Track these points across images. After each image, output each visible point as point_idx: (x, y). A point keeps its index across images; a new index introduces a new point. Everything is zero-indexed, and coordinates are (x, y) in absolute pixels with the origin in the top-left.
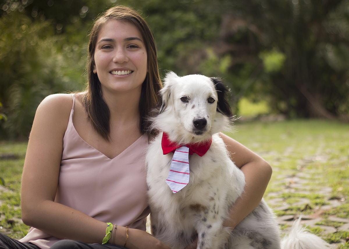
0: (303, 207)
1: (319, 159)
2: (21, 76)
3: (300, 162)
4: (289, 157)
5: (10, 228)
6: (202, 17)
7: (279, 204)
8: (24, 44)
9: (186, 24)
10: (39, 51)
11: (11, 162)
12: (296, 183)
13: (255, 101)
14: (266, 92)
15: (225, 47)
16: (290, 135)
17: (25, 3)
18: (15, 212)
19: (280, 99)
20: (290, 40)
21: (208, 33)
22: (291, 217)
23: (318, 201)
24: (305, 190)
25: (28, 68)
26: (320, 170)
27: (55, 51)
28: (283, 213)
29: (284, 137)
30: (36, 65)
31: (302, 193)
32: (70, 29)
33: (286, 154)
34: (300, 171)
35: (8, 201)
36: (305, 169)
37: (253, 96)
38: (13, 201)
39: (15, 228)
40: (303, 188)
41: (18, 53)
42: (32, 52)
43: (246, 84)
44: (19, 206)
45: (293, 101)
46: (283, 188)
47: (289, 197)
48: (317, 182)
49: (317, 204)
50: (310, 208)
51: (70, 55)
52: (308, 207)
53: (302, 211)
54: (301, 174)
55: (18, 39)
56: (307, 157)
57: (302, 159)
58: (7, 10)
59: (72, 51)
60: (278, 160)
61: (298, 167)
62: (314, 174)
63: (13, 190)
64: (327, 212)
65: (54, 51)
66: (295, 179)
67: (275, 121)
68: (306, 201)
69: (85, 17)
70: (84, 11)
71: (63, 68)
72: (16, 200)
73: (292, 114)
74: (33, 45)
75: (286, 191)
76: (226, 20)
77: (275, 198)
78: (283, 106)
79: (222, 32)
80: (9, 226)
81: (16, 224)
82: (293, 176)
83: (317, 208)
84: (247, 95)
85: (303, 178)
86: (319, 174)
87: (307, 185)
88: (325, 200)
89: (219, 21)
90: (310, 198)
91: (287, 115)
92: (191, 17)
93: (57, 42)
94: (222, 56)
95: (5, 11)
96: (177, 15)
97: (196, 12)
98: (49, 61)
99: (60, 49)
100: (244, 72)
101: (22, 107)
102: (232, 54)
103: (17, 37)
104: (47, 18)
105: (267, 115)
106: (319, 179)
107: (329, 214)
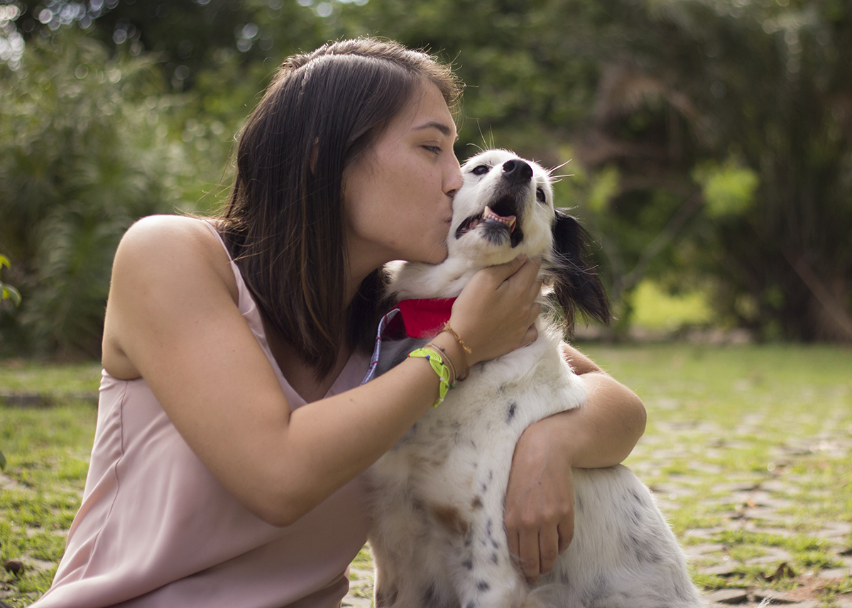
0: (772, 570)
1: (827, 448)
2: (71, 194)
3: (777, 454)
4: (750, 440)
5: (10, 582)
6: (550, 67)
7: (711, 559)
8: (85, 110)
9: (508, 81)
10: (123, 132)
11: (32, 414)
12: (760, 506)
13: (675, 291)
14: (705, 270)
15: (605, 148)
16: (758, 381)
17: (97, 7)
18: (29, 540)
19: (743, 289)
20: (776, 136)
21: (562, 108)
22: (741, 593)
23: (813, 556)
24: (782, 527)
25: (92, 174)
26: (826, 478)
27: (165, 135)
28: (719, 581)
29: (742, 386)
30: (112, 168)
31: (773, 534)
32: (206, 79)
33: (742, 431)
34: (775, 477)
35: (13, 513)
36: (787, 472)
37: (671, 277)
38: (26, 514)
39: (23, 583)
40: (777, 520)
41: (68, 134)
42: (104, 134)
43: (654, 245)
44: (41, 528)
45: (775, 296)
46: (725, 517)
47: (740, 541)
48: (816, 507)
49: (809, 564)
50: (791, 574)
51: (201, 147)
52: (784, 571)
53: (770, 580)
54: (775, 485)
55: (72, 97)
56: (794, 442)
57: (782, 446)
58: (50, 22)
59: (209, 136)
60: (720, 444)
61: (771, 467)
62: (809, 487)
63: (28, 485)
64: (834, 587)
65: (161, 133)
66: (760, 497)
67: (723, 345)
68: (781, 556)
69: (249, 49)
70: (248, 35)
71: (180, 179)
72: (34, 512)
73: (772, 329)
74: (109, 114)
75: (734, 526)
76: (611, 75)
77: (703, 541)
78: (747, 306)
79: (600, 108)
80: (9, 576)
81: (27, 574)
82: (756, 488)
83: (810, 573)
84: (654, 275)
85: (781, 496)
86: (821, 487)
87: (790, 513)
88: (833, 556)
89: (592, 80)
90: (793, 548)
91: (755, 329)
92: (521, 64)
93: (170, 111)
94: (596, 168)
95: (46, 25)
96: (486, 56)
97: (534, 51)
98: (147, 160)
99: (179, 129)
100: (649, 214)
101: (69, 273)
102: (623, 165)
103: (68, 92)
104: (147, 48)
105: (706, 327)
106: (821, 500)
107: (837, 592)
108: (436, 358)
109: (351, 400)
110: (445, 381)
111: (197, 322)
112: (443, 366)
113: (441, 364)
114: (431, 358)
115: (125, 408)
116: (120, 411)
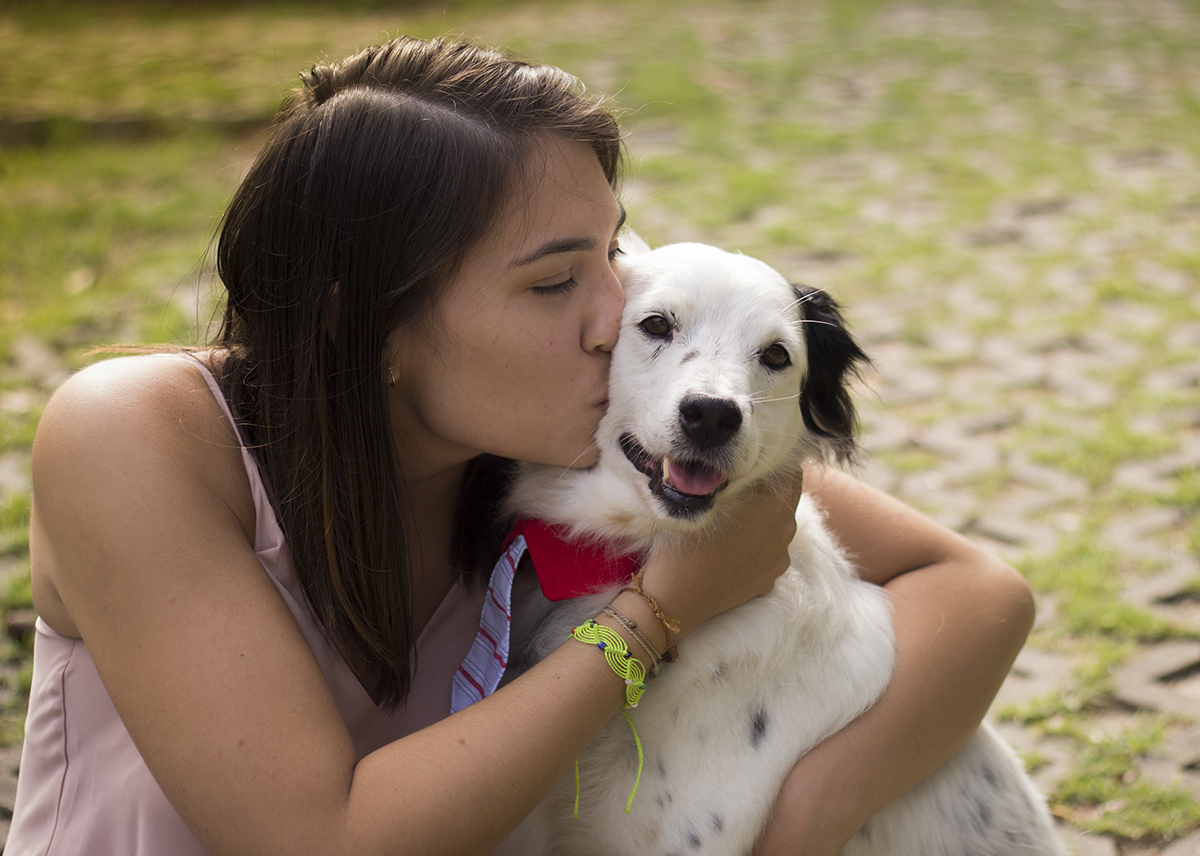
108: (618, 647)
109: (462, 742)
110: (634, 681)
111: (173, 600)
112: (629, 661)
113: (627, 657)
114: (609, 647)
115: (69, 682)
116: (62, 687)
